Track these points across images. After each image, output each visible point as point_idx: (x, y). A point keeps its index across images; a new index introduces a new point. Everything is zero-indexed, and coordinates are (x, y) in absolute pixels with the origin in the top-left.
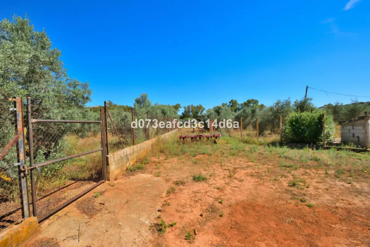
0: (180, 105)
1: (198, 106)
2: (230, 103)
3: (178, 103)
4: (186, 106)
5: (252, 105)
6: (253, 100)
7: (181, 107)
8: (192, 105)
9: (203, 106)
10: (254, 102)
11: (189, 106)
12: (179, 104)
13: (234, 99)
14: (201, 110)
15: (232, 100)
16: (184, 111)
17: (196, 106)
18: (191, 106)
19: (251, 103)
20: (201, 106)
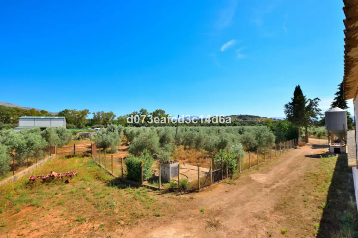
0: (88, 111)
1: (109, 113)
2: (141, 111)
3: (86, 109)
4: (96, 112)
5: (159, 114)
6: (160, 111)
7: (90, 113)
8: (103, 112)
9: (114, 113)
10: (161, 112)
11: (99, 112)
12: (88, 109)
13: (144, 109)
14: (112, 117)
15: (142, 110)
16: (93, 117)
17: (107, 113)
18: (101, 113)
19: (159, 113)
20: (112, 113)
